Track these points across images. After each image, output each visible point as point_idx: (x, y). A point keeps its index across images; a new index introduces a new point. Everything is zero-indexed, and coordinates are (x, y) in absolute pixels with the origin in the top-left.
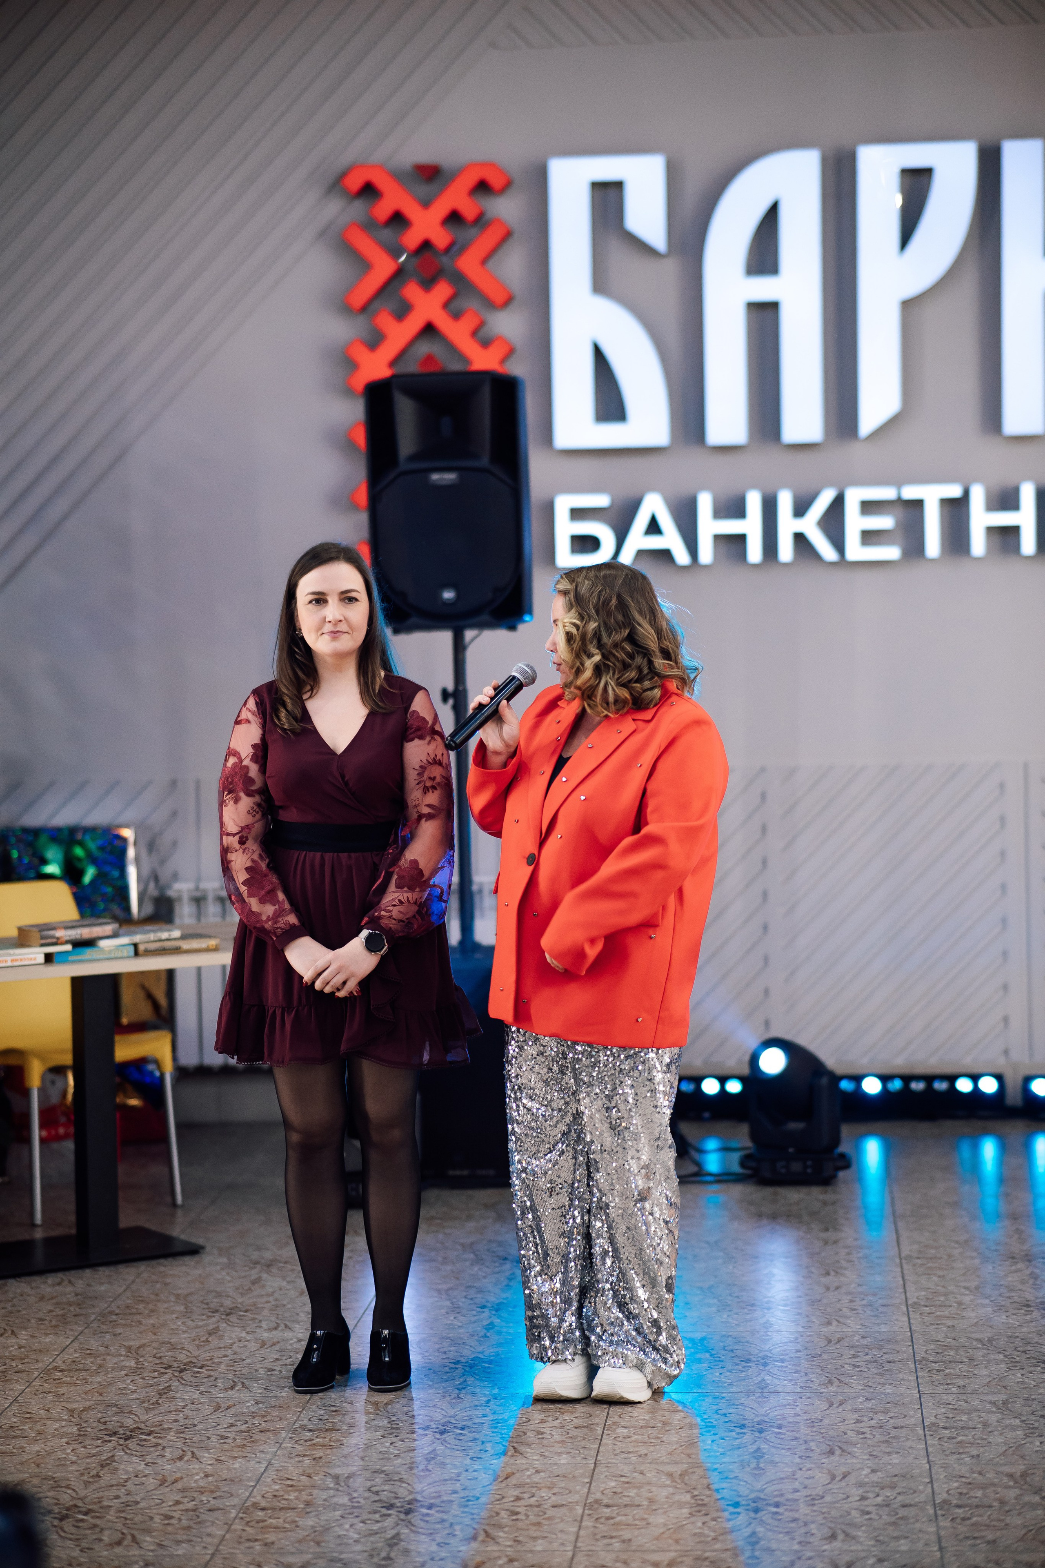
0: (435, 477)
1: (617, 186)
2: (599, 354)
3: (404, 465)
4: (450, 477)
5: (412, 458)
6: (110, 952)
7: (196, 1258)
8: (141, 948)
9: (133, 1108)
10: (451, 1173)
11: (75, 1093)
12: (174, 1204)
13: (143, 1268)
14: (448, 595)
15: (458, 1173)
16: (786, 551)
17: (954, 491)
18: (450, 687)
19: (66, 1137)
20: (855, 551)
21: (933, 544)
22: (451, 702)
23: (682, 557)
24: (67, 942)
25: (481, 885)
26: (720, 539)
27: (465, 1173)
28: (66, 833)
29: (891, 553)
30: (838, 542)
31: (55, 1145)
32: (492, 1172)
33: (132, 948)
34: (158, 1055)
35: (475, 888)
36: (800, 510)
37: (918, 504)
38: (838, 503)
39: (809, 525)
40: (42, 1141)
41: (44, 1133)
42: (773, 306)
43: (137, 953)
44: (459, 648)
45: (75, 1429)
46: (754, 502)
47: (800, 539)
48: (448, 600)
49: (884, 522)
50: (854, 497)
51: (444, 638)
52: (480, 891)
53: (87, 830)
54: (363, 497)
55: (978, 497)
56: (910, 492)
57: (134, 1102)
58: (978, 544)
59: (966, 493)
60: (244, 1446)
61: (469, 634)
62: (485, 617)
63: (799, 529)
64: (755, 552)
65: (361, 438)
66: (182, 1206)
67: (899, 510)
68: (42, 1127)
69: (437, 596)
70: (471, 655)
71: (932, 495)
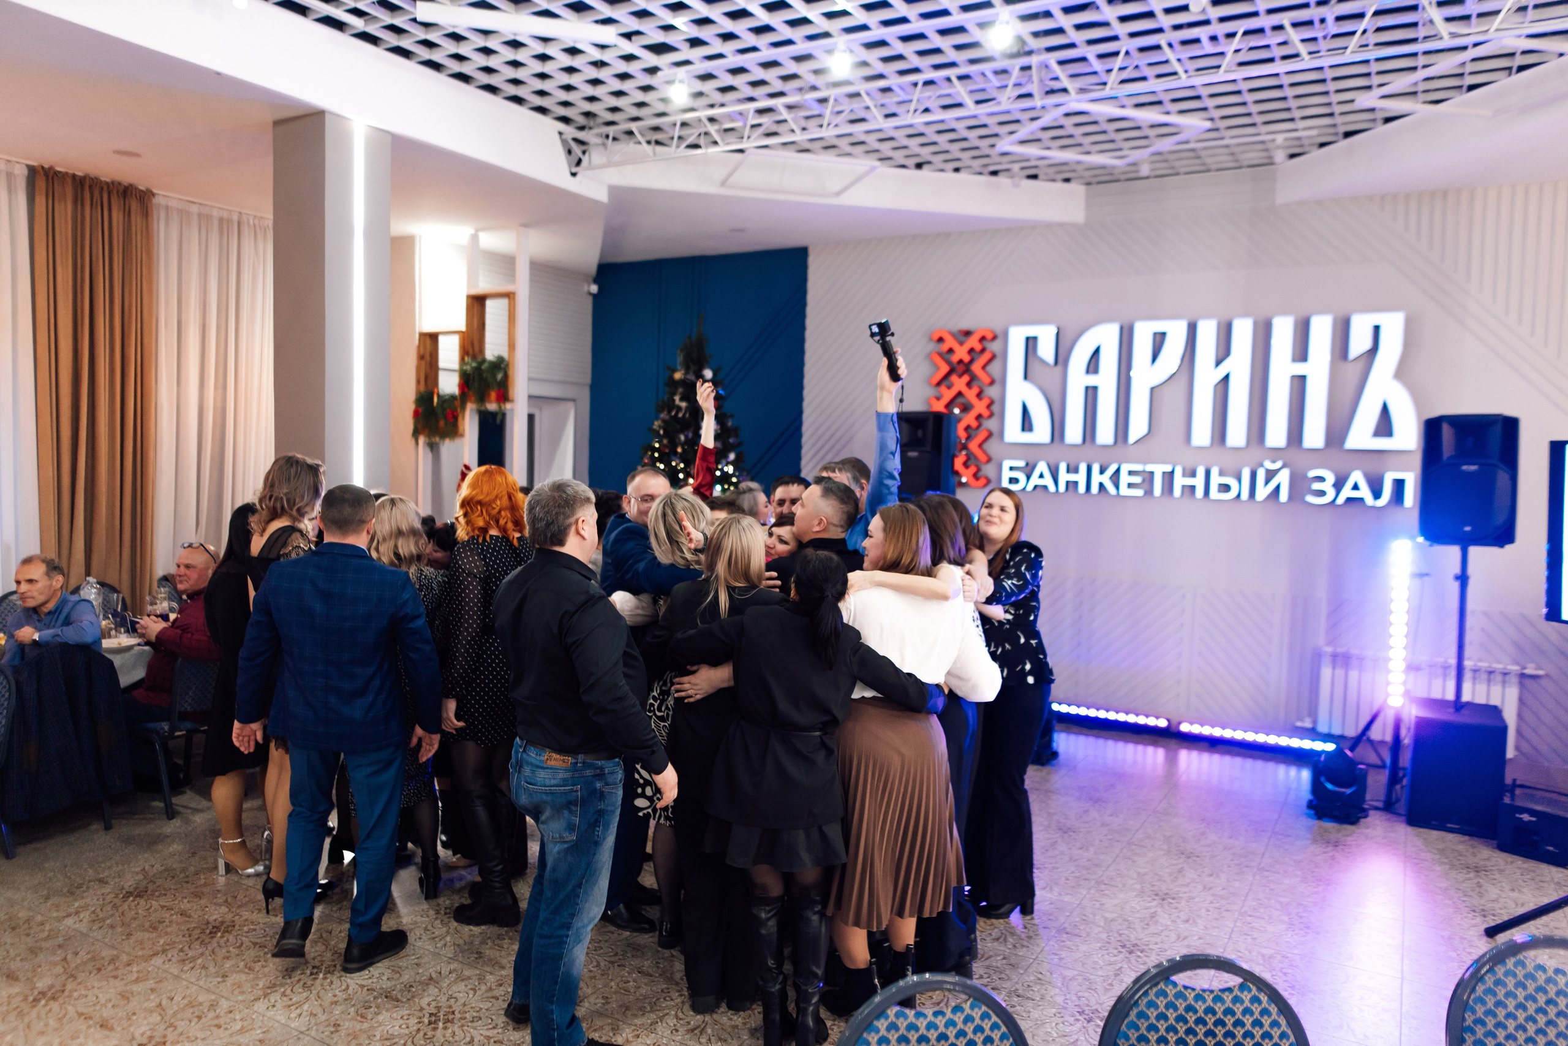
1: (1035, 339)
2: (1024, 407)
16: (1095, 489)
17: (1169, 468)
20: (1124, 490)
21: (1157, 491)
23: (1052, 488)
26: (1068, 482)
29: (1139, 492)
30: (1117, 486)
36: (1102, 472)
37: (1152, 473)
38: (1118, 471)
39: (1105, 479)
42: (1095, 388)
46: (1082, 468)
47: (1101, 485)
49: (1137, 480)
50: (1125, 468)
55: (1178, 472)
56: (1149, 468)
58: (1177, 491)
59: (1174, 470)
63: (1101, 481)
64: (1082, 488)
67: (1144, 475)
71: (1159, 470)
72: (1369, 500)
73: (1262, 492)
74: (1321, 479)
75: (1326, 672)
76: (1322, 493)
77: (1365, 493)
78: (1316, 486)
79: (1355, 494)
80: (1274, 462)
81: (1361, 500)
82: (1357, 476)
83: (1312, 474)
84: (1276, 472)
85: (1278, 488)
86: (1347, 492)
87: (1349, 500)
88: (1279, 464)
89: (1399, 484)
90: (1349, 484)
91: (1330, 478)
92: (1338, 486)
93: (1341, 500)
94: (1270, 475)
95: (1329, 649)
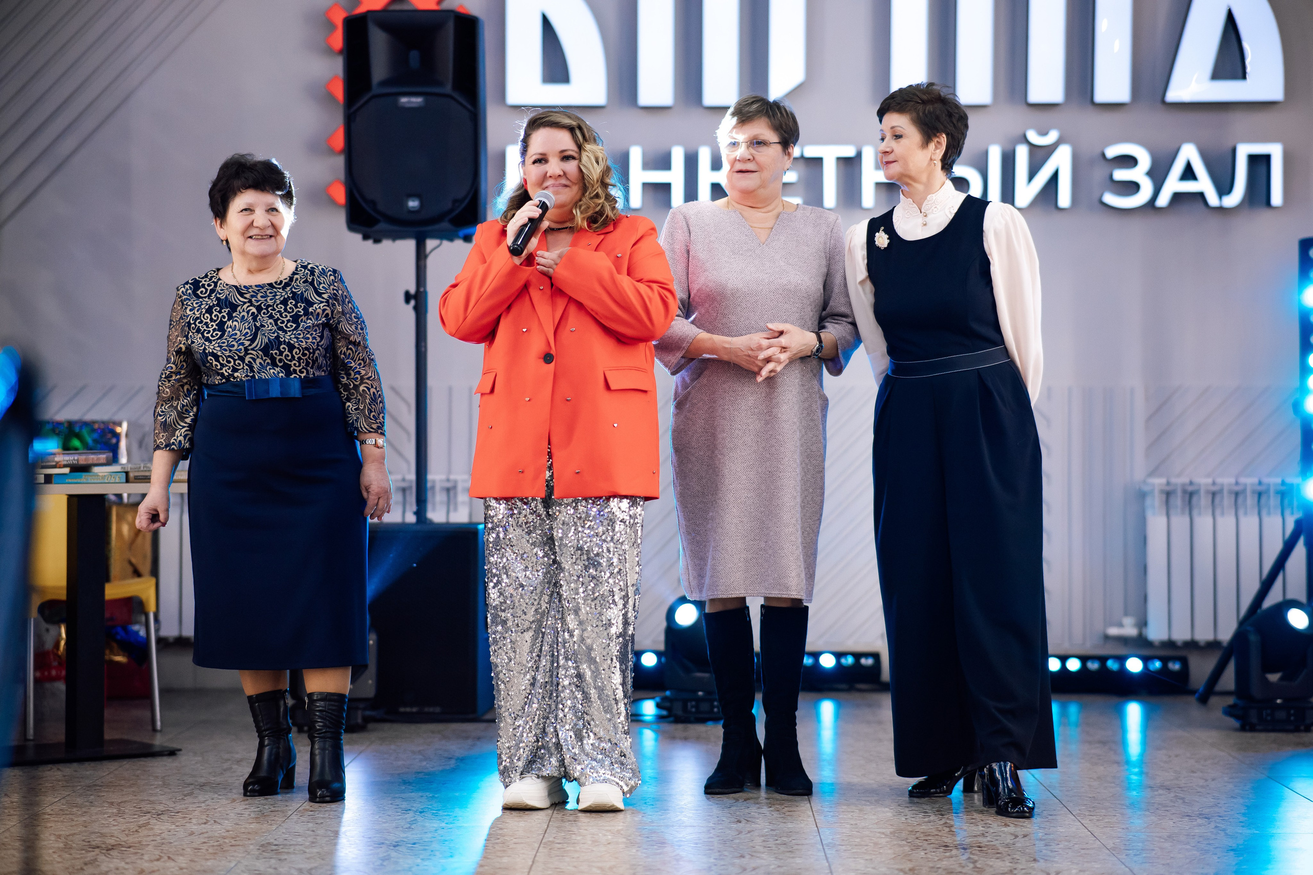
0: (404, 100)
2: (546, 23)
3: (376, 90)
4: (417, 101)
5: (384, 83)
6: (104, 477)
7: (174, 757)
8: (131, 475)
9: (118, 663)
10: (402, 710)
11: (67, 643)
12: (154, 730)
13: (125, 763)
14: (413, 204)
15: (408, 710)
17: (850, 152)
18: (413, 290)
19: (57, 678)
21: (830, 196)
22: (413, 303)
24: (65, 466)
25: (434, 482)
26: (649, 187)
27: (415, 710)
28: (66, 425)
31: (48, 685)
32: (438, 710)
33: (124, 475)
34: (143, 597)
35: (429, 485)
36: (715, 165)
37: (818, 161)
40: (36, 680)
41: (38, 674)
43: (127, 481)
44: (421, 256)
45: (61, 845)
46: (678, 157)
47: (716, 187)
48: (413, 207)
51: (408, 246)
52: (433, 488)
53: (86, 424)
54: (339, 141)
55: (868, 157)
56: (811, 152)
57: (119, 658)
59: (859, 155)
60: (215, 853)
61: (430, 244)
62: (445, 225)
63: (716, 181)
64: (677, 198)
65: (339, 92)
66: (161, 731)
67: (801, 165)
68: (35, 669)
69: (403, 204)
70: (431, 263)
71: (830, 154)
72: (1213, 199)
73: (1026, 192)
74: (1129, 161)
75: (1157, 524)
76: (1132, 187)
77: (1204, 184)
78: (1121, 175)
79: (1189, 187)
80: (1044, 133)
81: (1201, 195)
82: (1189, 153)
83: (1112, 152)
84: (1049, 150)
85: (1055, 177)
86: (1173, 184)
87: (1178, 197)
88: (1052, 137)
89: (1259, 163)
90: (1178, 168)
91: (1145, 160)
92: (1158, 175)
93: (1163, 200)
94: (1039, 156)
95: (1159, 482)
